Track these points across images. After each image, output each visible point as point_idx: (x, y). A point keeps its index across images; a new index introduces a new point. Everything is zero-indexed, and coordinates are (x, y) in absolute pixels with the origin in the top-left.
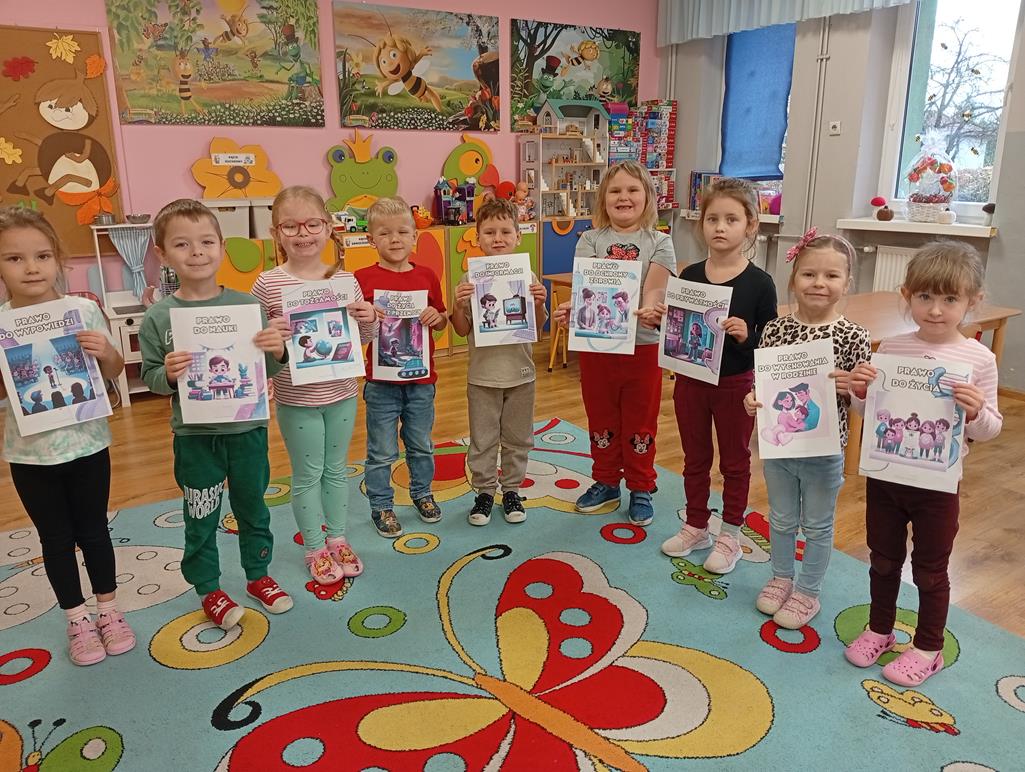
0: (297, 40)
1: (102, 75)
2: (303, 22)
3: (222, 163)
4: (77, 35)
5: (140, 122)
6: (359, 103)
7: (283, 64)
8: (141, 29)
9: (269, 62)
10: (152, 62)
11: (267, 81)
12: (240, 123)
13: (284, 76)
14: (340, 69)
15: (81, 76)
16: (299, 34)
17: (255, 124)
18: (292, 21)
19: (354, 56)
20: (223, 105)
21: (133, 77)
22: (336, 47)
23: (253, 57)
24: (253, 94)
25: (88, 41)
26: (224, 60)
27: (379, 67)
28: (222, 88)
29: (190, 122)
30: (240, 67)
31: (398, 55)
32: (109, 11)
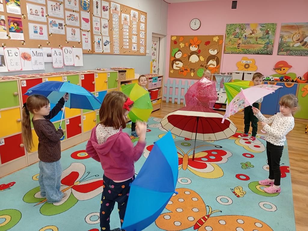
0: (269, 34)
1: (222, 44)
2: (271, 29)
3: (244, 63)
4: (219, 36)
5: (227, 53)
6: (284, 49)
7: (264, 40)
8: (232, 34)
9: (260, 39)
10: (233, 40)
11: (259, 44)
12: (250, 54)
13: (264, 43)
14: (280, 40)
15: (218, 44)
16: (270, 32)
17: (254, 54)
18: (269, 29)
19: (285, 37)
20: (247, 50)
21: (228, 44)
22: (280, 35)
23: (257, 38)
24: (255, 47)
25: (221, 37)
26: (249, 40)
27: (293, 39)
28: (248, 46)
29: (238, 53)
30: (252, 41)
31: (300, 36)
32: (226, 31)
